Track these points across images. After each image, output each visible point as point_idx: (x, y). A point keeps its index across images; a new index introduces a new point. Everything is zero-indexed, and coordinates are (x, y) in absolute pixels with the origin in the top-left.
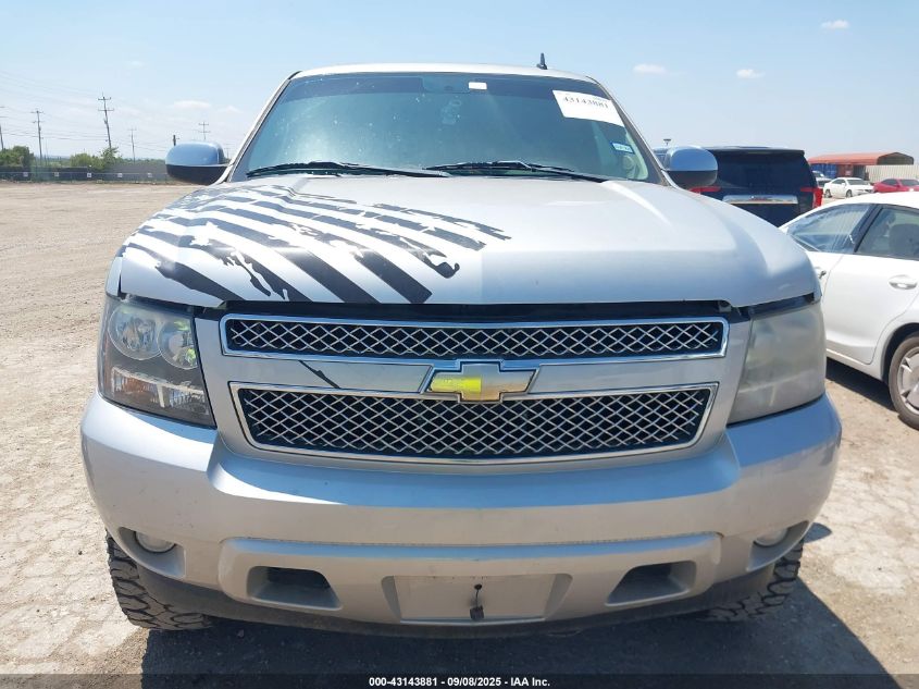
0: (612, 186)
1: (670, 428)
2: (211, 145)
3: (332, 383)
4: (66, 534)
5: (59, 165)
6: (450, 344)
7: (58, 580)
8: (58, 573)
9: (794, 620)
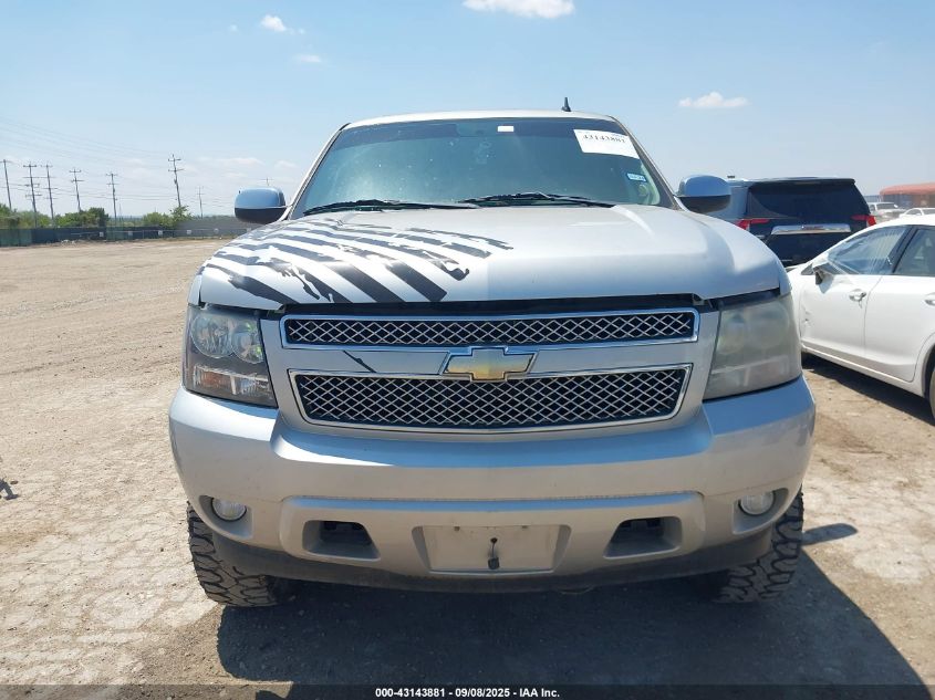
0: (618, 209)
1: (652, 403)
2: (273, 190)
3: (369, 368)
4: (150, 535)
5: (132, 225)
6: (463, 334)
7: (143, 571)
8: (143, 566)
9: (810, 605)
